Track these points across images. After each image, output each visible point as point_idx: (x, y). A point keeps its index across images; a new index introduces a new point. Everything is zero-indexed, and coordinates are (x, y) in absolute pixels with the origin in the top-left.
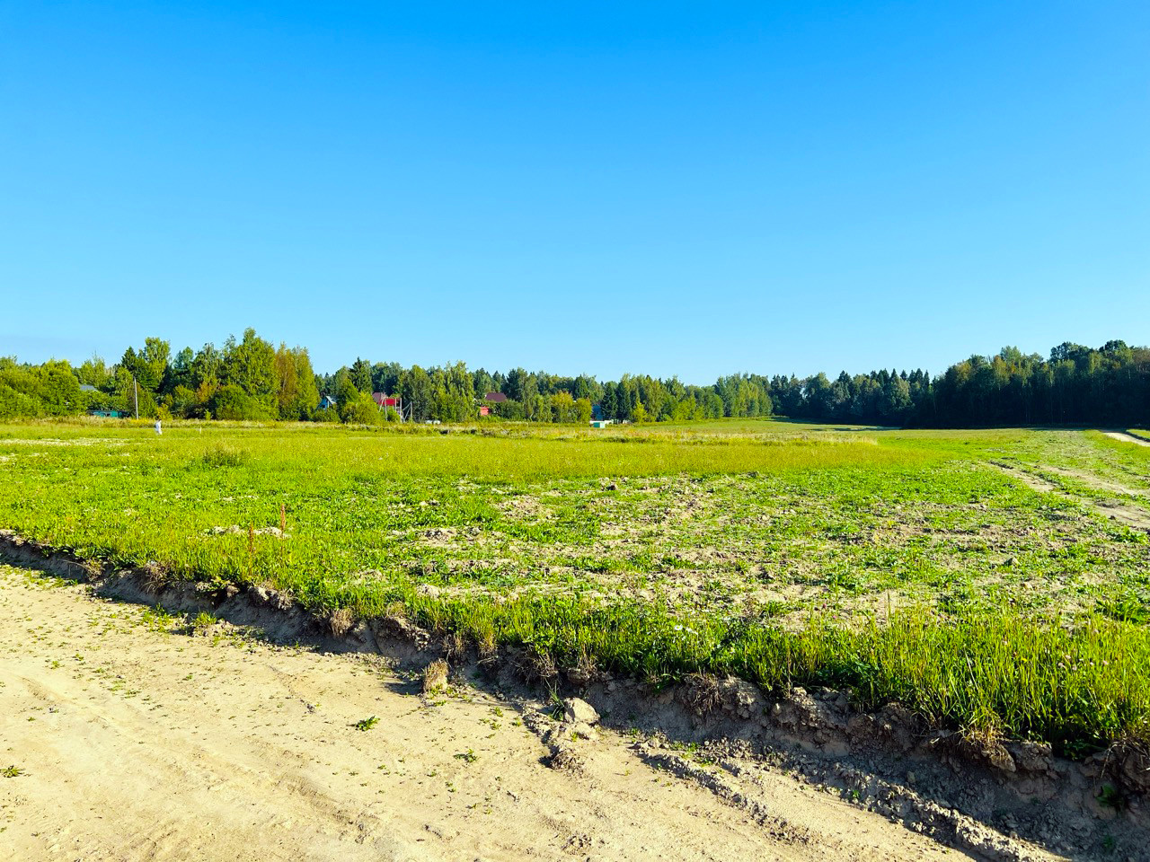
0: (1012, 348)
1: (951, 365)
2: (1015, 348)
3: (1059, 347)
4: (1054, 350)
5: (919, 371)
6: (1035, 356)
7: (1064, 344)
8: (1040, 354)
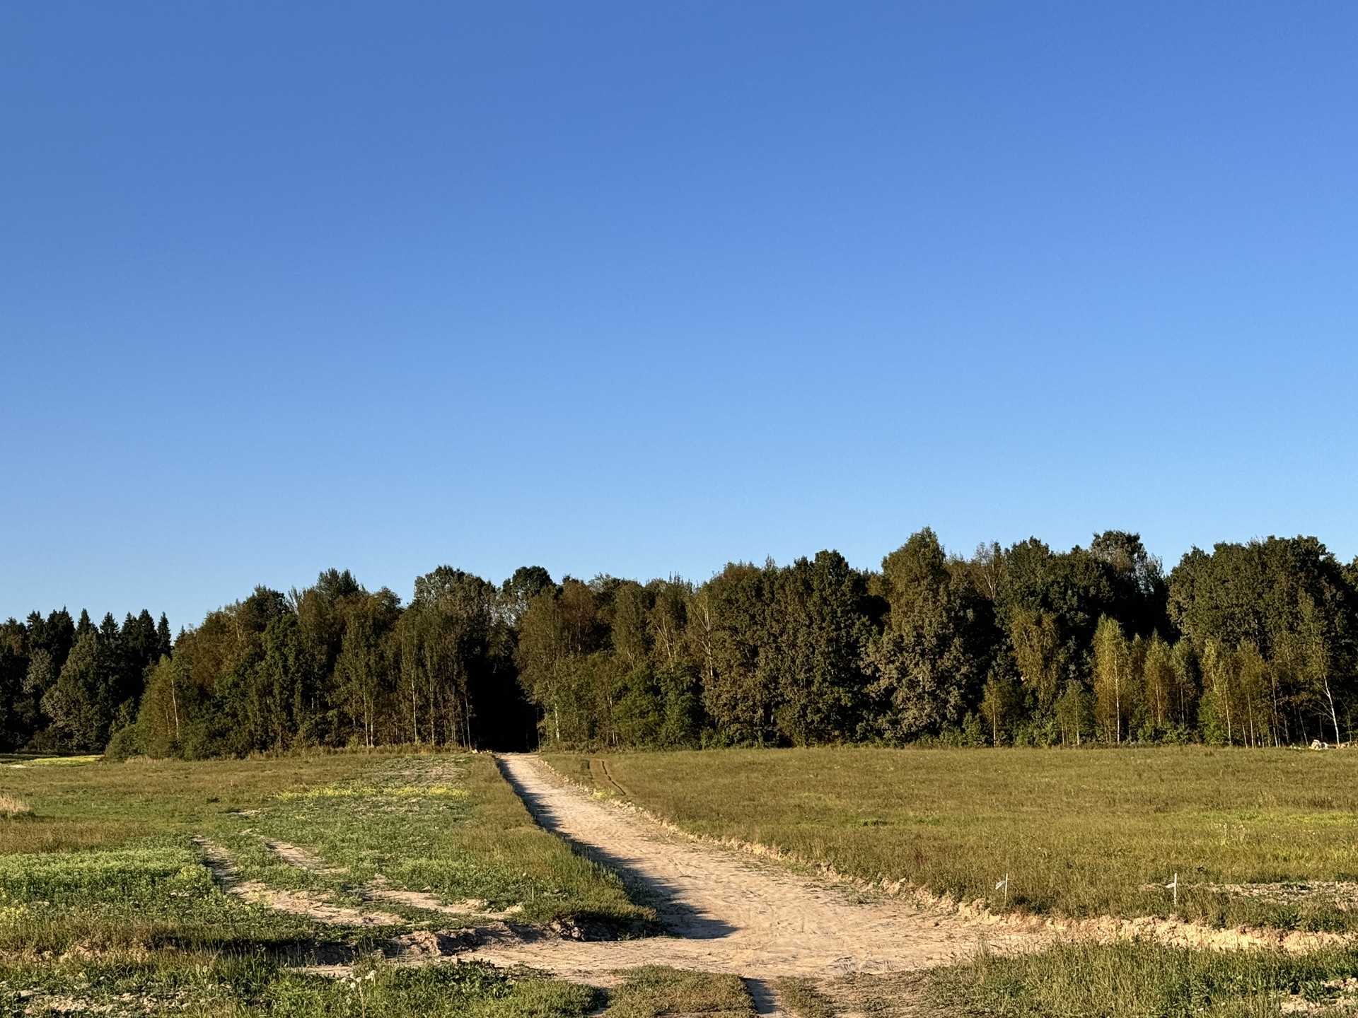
0: (341, 572)
1: (214, 610)
2: (347, 574)
3: (430, 577)
4: (420, 582)
5: (145, 615)
6: (386, 594)
7: (439, 570)
8: (395, 590)
